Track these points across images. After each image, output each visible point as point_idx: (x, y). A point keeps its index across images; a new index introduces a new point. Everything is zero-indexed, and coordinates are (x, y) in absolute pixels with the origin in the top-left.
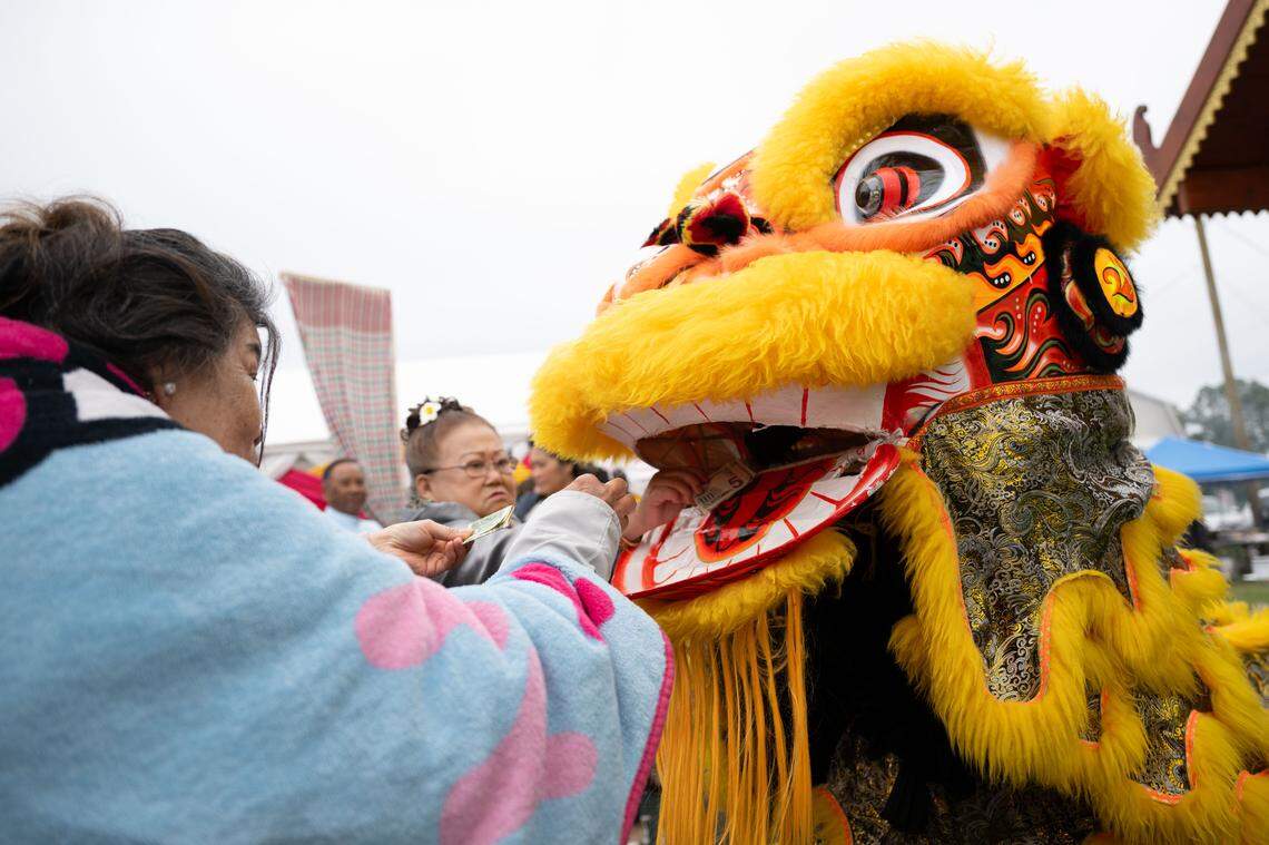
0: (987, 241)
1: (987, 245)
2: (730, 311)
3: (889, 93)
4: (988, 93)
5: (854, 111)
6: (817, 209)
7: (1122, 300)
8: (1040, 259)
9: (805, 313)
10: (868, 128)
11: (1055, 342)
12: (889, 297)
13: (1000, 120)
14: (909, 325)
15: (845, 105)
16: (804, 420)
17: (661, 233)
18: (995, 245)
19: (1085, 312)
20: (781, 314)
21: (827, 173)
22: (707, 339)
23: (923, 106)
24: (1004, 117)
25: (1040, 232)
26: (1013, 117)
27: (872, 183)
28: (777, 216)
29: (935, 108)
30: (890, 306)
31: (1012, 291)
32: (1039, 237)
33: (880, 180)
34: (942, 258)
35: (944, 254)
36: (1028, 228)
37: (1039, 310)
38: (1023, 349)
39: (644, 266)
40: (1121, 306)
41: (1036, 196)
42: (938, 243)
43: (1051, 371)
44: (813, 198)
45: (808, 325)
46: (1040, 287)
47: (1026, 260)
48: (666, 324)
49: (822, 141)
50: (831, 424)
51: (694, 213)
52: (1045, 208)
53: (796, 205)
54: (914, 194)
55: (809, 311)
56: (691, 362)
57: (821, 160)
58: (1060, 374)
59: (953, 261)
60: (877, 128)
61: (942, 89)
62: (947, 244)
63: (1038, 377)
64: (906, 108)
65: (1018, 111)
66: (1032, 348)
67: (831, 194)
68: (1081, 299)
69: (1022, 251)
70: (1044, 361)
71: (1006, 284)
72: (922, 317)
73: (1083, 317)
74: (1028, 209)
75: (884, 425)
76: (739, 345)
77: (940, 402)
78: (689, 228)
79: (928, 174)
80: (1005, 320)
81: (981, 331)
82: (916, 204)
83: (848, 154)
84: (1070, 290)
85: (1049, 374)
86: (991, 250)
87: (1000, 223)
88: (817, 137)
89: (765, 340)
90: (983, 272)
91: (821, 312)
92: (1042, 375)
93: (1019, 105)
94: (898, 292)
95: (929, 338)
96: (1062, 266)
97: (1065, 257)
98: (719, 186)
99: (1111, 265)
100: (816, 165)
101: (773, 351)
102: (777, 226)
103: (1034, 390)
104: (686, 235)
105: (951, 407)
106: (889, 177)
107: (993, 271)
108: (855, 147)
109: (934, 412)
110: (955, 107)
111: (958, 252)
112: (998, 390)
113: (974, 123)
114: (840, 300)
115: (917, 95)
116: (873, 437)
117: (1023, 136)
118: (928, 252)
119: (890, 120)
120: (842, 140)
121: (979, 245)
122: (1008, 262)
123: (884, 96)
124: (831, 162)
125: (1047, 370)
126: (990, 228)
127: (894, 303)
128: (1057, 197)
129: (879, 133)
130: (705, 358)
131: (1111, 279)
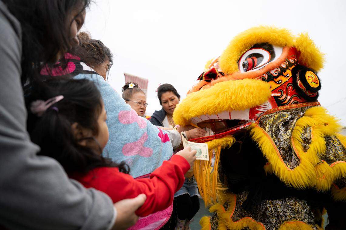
0: (274, 73)
1: (274, 74)
2: (209, 96)
3: (250, 40)
4: (276, 37)
5: (242, 45)
6: (234, 69)
7: (314, 84)
8: (291, 75)
9: (226, 95)
10: (246, 48)
11: (295, 95)
12: (246, 90)
13: (279, 43)
14: (251, 95)
15: (240, 45)
16: (230, 118)
17: (200, 77)
18: (277, 74)
19: (303, 88)
20: (220, 96)
21: (236, 60)
22: (205, 102)
23: (259, 42)
24: (280, 42)
25: (291, 69)
26: (283, 41)
27: (246, 62)
28: (225, 71)
29: (262, 42)
30: (246, 91)
31: (282, 84)
32: (291, 70)
33: (247, 61)
34: (262, 78)
35: (262, 77)
36: (287, 68)
37: (290, 88)
38: (286, 98)
39: (195, 86)
40: (314, 85)
41: (290, 60)
42: (260, 75)
43: (295, 103)
44: (232, 67)
45: (226, 98)
46: (290, 82)
47: (287, 76)
48: (197, 99)
49: (234, 53)
50: (237, 118)
51: (205, 73)
52: (293, 62)
53: (229, 69)
54: (256, 63)
55: (227, 95)
56: (202, 107)
57: (234, 58)
58: (297, 103)
59: (265, 79)
60: (248, 48)
61: (263, 38)
62: (263, 75)
63: (291, 104)
64: (255, 42)
65: (284, 40)
66: (289, 97)
67: (237, 65)
68: (302, 84)
69: (285, 74)
70: (293, 100)
71: (280, 83)
72: (255, 93)
73: (303, 89)
74: (287, 63)
75: (250, 118)
76: (212, 103)
77: (264, 112)
78: (204, 77)
79: (259, 58)
80: (281, 91)
81: (273, 95)
82: (256, 66)
83: (241, 55)
84: (299, 82)
85: (294, 103)
86: (276, 75)
87: (278, 68)
88: (233, 52)
89: (217, 101)
90: (274, 81)
91: (229, 94)
92: (292, 104)
93: (284, 38)
94: (249, 88)
95: (257, 98)
96: (297, 77)
97: (298, 74)
98: (213, 65)
99: (310, 75)
100: (233, 59)
101: (219, 104)
102: (225, 74)
103: (290, 107)
104: (204, 78)
105: (267, 113)
106: (250, 60)
107: (276, 80)
108: (243, 53)
109: (262, 114)
110: (267, 41)
111: (266, 77)
112: (279, 108)
113: (272, 44)
114: (234, 92)
115: (257, 40)
116: (247, 121)
117: (285, 46)
118: (258, 78)
119: (251, 46)
120: (240, 52)
121: (272, 74)
122: (281, 77)
123: (249, 41)
124: (237, 58)
125: (294, 102)
126: (275, 70)
127: (247, 91)
128: (297, 59)
129: (249, 49)
130: (205, 106)
131: (311, 78)
